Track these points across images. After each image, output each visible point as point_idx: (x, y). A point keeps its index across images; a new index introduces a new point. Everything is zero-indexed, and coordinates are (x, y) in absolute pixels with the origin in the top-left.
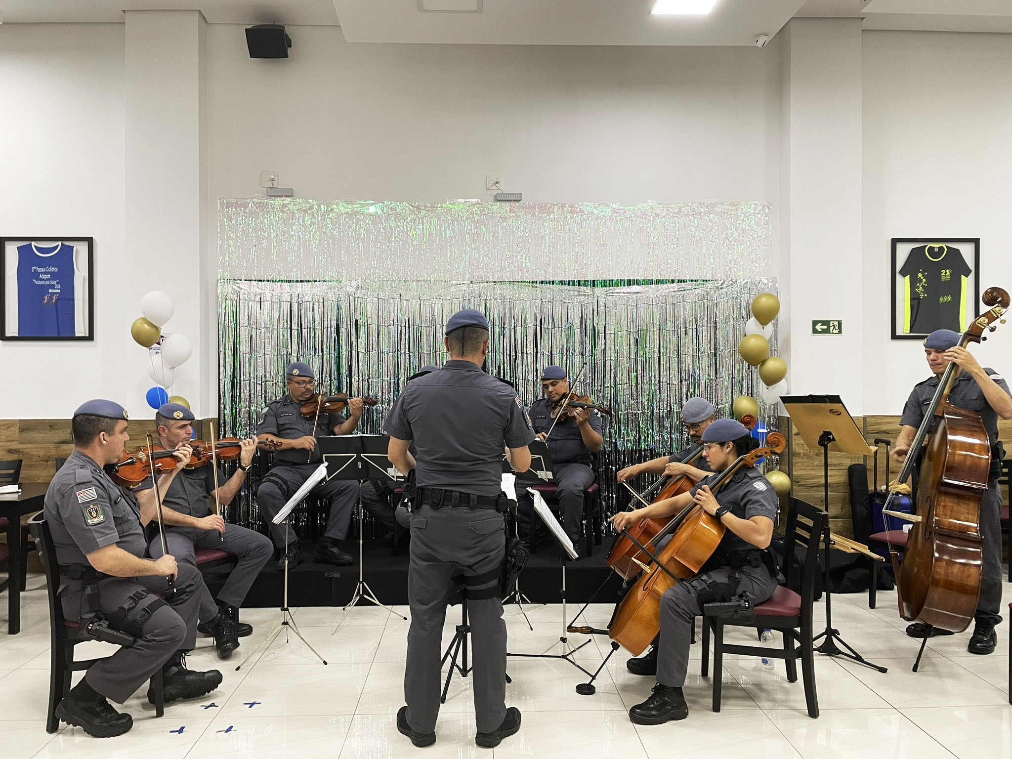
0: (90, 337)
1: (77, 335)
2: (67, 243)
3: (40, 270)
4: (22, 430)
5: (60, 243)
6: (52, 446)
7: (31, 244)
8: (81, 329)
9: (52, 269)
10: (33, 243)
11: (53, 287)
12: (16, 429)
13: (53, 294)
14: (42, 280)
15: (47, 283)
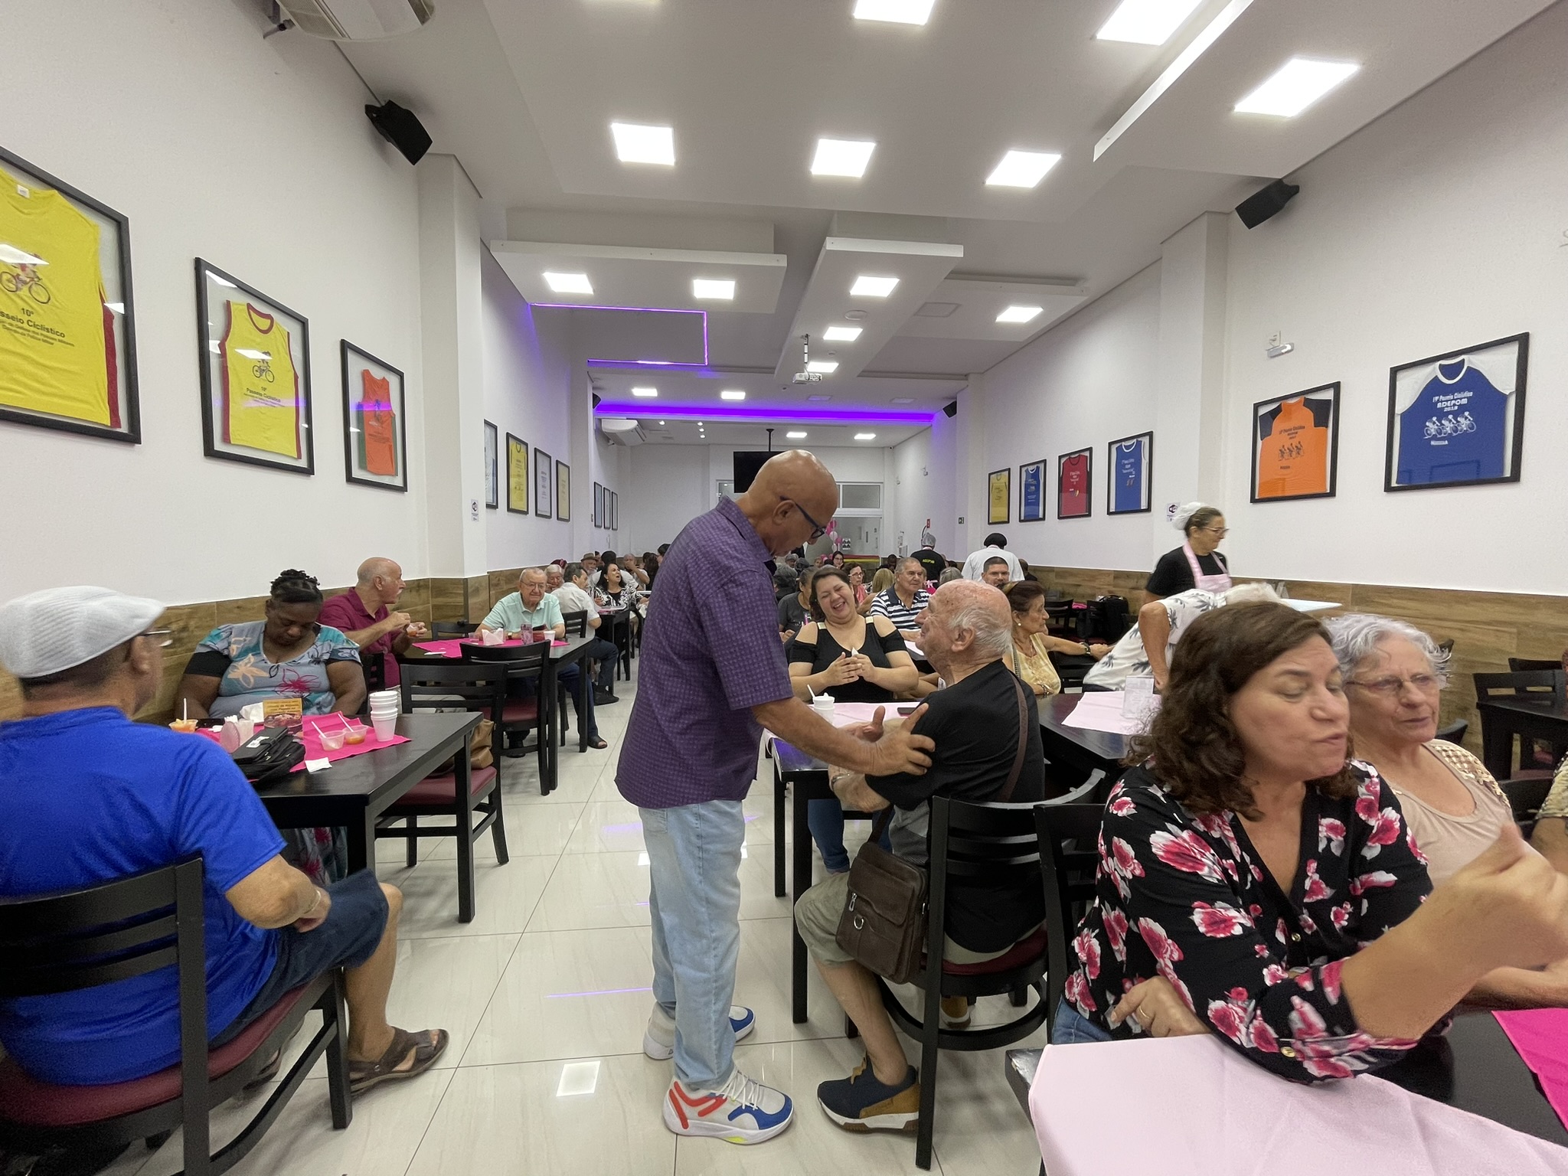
0: (1149, 509)
1: (1142, 508)
2: (1139, 439)
3: (1126, 462)
4: (1115, 578)
5: (1135, 440)
6: (1127, 590)
7: (1121, 445)
8: (1144, 505)
9: (1132, 460)
10: (1123, 443)
11: (1131, 473)
12: (1112, 577)
13: (1132, 478)
14: (1127, 469)
15: (1129, 471)
